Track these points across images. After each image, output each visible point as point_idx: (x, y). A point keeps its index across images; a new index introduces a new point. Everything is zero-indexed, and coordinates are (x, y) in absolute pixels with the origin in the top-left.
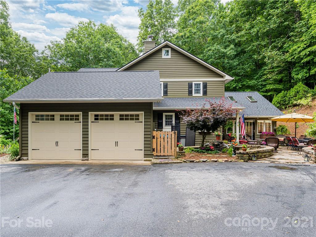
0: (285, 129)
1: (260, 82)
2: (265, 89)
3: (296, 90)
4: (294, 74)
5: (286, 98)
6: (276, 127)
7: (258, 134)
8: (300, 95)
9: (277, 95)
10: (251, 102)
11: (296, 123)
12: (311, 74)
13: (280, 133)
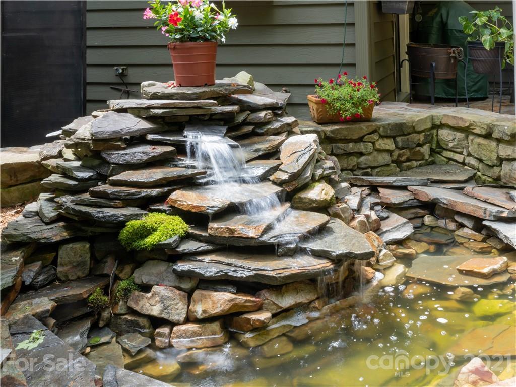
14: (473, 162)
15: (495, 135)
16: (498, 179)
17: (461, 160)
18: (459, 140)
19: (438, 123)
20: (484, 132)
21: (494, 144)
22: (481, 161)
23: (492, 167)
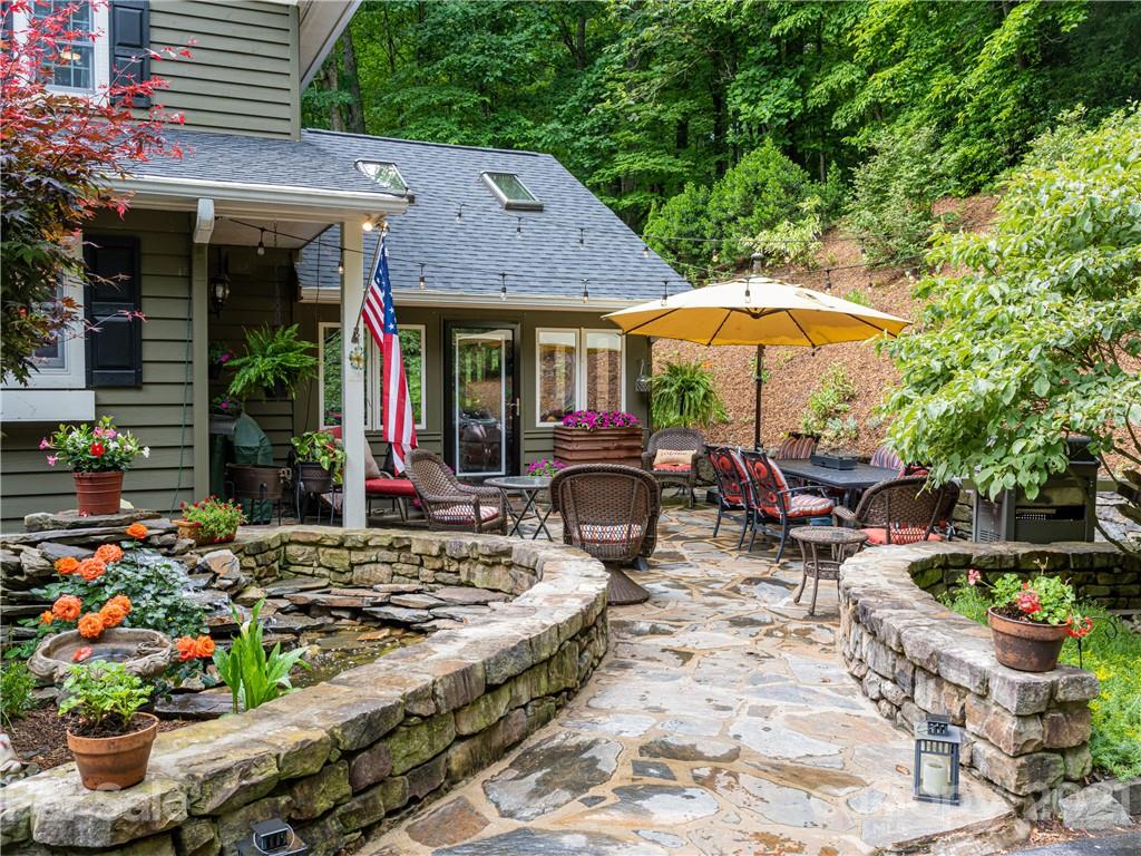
0: (702, 392)
1: (583, 134)
2: (608, 172)
3: (749, 180)
4: (739, 99)
5: (703, 220)
6: (649, 374)
7: (539, 424)
8: (767, 205)
9: (665, 208)
10: (509, 207)
11: (761, 347)
12: (811, 103)
13: (673, 417)
14: (324, 571)
15: (347, 544)
16: (350, 582)
17: (310, 572)
18: (310, 553)
19: (286, 540)
20: (336, 543)
21: (346, 552)
22: (332, 569)
23: (343, 573)
